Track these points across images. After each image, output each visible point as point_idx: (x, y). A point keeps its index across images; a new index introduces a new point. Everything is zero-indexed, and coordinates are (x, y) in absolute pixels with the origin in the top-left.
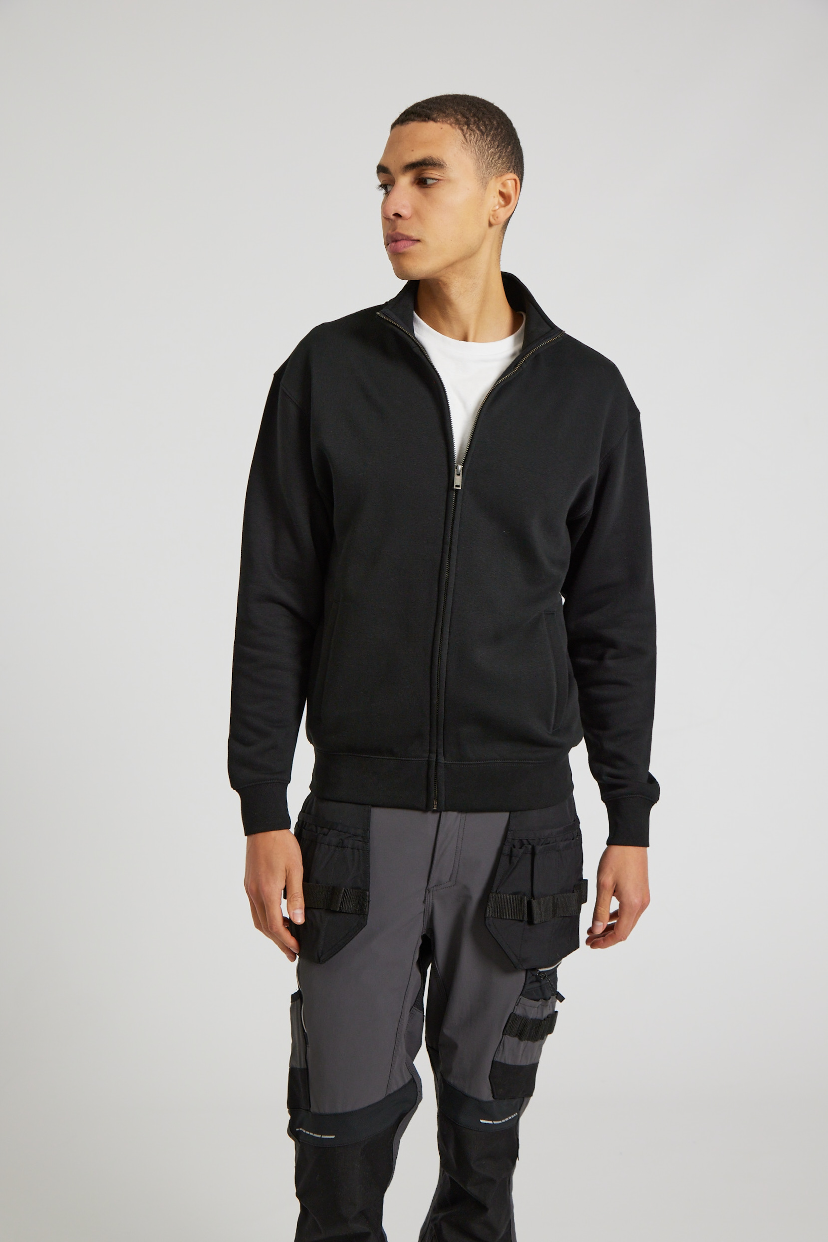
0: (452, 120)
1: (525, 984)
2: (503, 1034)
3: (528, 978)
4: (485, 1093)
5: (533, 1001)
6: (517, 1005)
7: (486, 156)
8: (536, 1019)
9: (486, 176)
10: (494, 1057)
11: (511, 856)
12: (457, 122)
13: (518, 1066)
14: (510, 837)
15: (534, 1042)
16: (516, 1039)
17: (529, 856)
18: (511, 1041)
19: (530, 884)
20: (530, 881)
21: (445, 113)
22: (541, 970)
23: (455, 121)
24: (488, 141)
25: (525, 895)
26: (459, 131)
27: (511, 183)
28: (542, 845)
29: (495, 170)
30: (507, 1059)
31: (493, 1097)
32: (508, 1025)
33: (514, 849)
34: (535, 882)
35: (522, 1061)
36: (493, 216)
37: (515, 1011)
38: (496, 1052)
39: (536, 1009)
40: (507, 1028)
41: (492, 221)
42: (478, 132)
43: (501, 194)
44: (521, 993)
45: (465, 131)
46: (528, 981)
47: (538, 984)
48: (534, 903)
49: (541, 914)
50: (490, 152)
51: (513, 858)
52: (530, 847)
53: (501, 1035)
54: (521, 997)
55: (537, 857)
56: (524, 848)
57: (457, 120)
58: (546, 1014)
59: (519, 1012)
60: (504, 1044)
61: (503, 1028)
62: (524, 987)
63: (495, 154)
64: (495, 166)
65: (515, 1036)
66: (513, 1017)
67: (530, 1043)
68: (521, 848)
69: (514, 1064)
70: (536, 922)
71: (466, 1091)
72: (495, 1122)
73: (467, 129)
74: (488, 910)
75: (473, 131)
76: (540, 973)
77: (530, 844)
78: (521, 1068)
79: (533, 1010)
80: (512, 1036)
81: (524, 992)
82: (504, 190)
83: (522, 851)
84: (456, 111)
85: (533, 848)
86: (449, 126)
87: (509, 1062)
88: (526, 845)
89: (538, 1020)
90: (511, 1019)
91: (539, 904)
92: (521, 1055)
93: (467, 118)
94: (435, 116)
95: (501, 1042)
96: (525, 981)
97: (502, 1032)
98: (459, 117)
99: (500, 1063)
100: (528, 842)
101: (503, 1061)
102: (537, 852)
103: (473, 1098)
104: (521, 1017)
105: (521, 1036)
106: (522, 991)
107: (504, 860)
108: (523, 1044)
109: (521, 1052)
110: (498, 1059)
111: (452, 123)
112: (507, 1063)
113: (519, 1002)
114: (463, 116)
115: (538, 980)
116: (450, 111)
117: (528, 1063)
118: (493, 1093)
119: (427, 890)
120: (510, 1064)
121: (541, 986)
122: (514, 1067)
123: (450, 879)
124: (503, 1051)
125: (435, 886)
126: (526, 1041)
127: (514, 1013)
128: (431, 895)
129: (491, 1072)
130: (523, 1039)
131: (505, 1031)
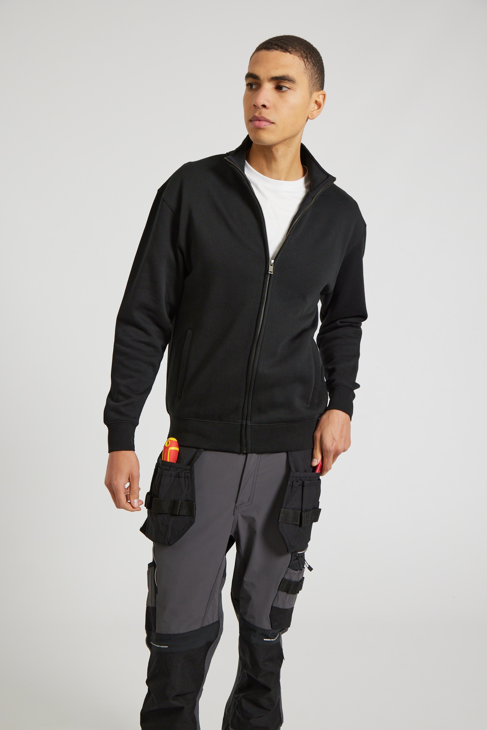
0: (299, 54)
1: (291, 561)
3: (292, 557)
4: (266, 625)
5: (295, 571)
6: (286, 573)
7: (313, 79)
8: (295, 582)
9: (312, 91)
12: (302, 56)
14: (291, 475)
16: (285, 593)
17: (301, 487)
18: (282, 594)
19: (301, 504)
20: (301, 501)
21: (295, 49)
22: (298, 553)
23: (300, 55)
24: (315, 70)
25: (298, 510)
26: (303, 62)
27: (321, 97)
28: (307, 481)
29: (316, 88)
30: (280, 605)
31: (271, 627)
32: (281, 585)
33: (294, 483)
34: (304, 502)
35: (287, 607)
36: (311, 114)
38: (274, 601)
39: (296, 576)
40: (280, 587)
41: (310, 116)
42: (312, 64)
43: (316, 102)
45: (306, 62)
46: (293, 559)
47: (297, 561)
48: (304, 515)
50: (315, 76)
51: (293, 488)
53: (277, 591)
54: (288, 568)
55: (305, 488)
56: (298, 482)
57: (302, 54)
58: (300, 579)
59: (287, 577)
60: (278, 596)
61: (278, 587)
62: (290, 563)
63: (318, 78)
64: (316, 85)
65: (285, 592)
66: (283, 580)
67: (292, 595)
69: (283, 608)
70: (303, 525)
71: (256, 625)
72: (271, 640)
73: (307, 61)
74: (280, 518)
75: (310, 63)
76: (298, 555)
77: (301, 480)
78: (287, 610)
79: (294, 576)
80: (283, 592)
81: (290, 565)
82: (318, 100)
84: (301, 49)
85: (303, 483)
86: (298, 58)
87: (281, 607)
92: (286, 603)
93: (306, 54)
94: (290, 50)
95: (276, 595)
96: (291, 559)
97: (277, 589)
98: (302, 52)
99: (275, 607)
101: (277, 606)
102: (305, 485)
103: (259, 628)
104: (288, 580)
105: (287, 591)
108: (288, 596)
109: (287, 601)
110: (274, 605)
111: (299, 56)
112: (280, 607)
113: (287, 571)
114: (304, 52)
115: (298, 558)
116: (297, 48)
117: (290, 608)
118: (271, 625)
119: (236, 507)
120: (281, 608)
121: (299, 562)
122: (283, 609)
123: (249, 500)
124: (278, 600)
125: (240, 505)
126: (290, 594)
127: (285, 577)
128: (237, 510)
129: (271, 612)
130: (288, 593)
131: (279, 589)
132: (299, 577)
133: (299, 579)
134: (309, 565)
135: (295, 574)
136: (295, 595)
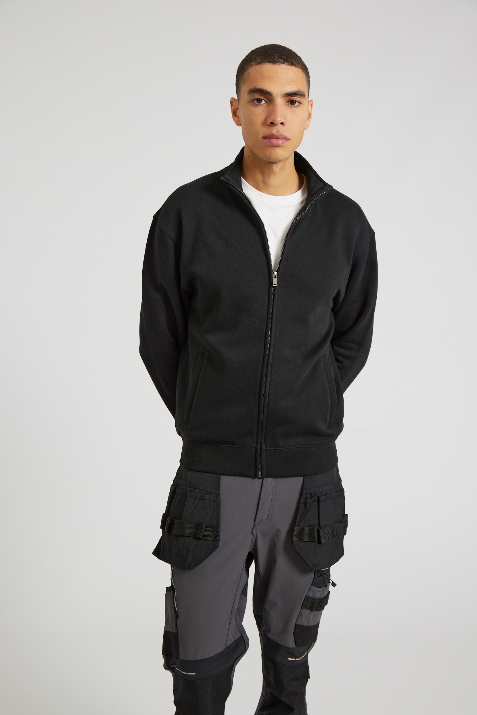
1: (314, 578)
2: (301, 608)
3: (316, 575)
4: (291, 643)
5: (319, 588)
6: (309, 591)
8: (320, 598)
10: (296, 622)
11: (305, 503)
13: (310, 626)
14: (304, 492)
15: (319, 612)
16: (309, 611)
17: (316, 503)
18: (306, 612)
19: (317, 520)
20: (317, 518)
22: (323, 570)
25: (315, 527)
28: (323, 496)
30: (304, 622)
31: (296, 645)
32: (304, 603)
33: (307, 500)
34: (321, 518)
35: (312, 623)
37: (308, 594)
38: (297, 618)
39: (320, 593)
40: (304, 605)
44: (312, 584)
46: (316, 577)
47: (321, 578)
48: (321, 531)
49: (325, 537)
51: (307, 505)
52: (316, 497)
54: (312, 586)
55: (321, 503)
56: (313, 498)
58: (325, 595)
59: (311, 595)
60: (302, 614)
61: (301, 605)
62: (313, 580)
65: (308, 609)
66: (307, 598)
67: (316, 612)
68: (311, 498)
69: (307, 625)
70: (322, 542)
71: (280, 643)
72: (297, 659)
74: (294, 537)
76: (322, 571)
77: (316, 496)
78: (311, 627)
79: (318, 594)
80: (306, 609)
81: (314, 583)
83: (312, 500)
85: (319, 498)
88: (314, 497)
89: (321, 598)
90: (306, 598)
91: (324, 531)
92: (311, 620)
95: (300, 613)
96: (314, 576)
97: (301, 606)
99: (299, 625)
100: (316, 495)
101: (301, 624)
102: (321, 500)
103: (284, 646)
104: (312, 598)
105: (311, 609)
106: (312, 582)
107: (302, 506)
108: (313, 613)
109: (312, 618)
110: (298, 623)
112: (303, 625)
113: (310, 589)
115: (321, 576)
117: (315, 624)
118: (295, 643)
119: (254, 525)
120: (305, 625)
121: (323, 579)
122: (308, 627)
123: (268, 518)
124: (301, 618)
125: (259, 523)
126: (315, 611)
127: (308, 595)
128: (256, 528)
129: (294, 630)
130: (312, 610)
131: (303, 606)
132: (323, 594)
133: (323, 595)
134: (333, 582)
135: (319, 592)
136: (320, 612)
